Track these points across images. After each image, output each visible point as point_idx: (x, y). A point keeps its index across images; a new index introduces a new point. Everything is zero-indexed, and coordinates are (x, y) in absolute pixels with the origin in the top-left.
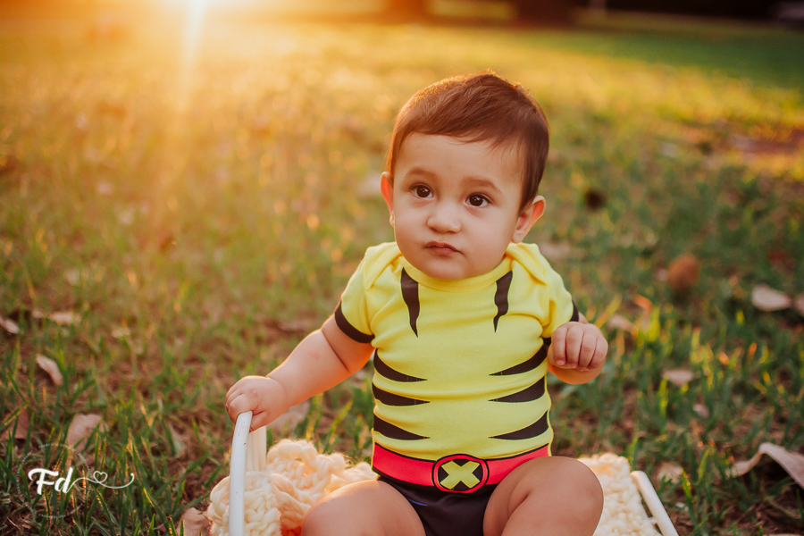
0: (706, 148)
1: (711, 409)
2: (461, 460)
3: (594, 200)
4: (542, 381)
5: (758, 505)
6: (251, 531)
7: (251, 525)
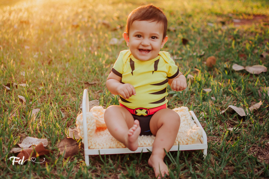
0: (223, 23)
1: (216, 98)
2: (141, 109)
3: (185, 42)
4: (165, 89)
5: (227, 121)
6: (89, 125)
7: (88, 124)
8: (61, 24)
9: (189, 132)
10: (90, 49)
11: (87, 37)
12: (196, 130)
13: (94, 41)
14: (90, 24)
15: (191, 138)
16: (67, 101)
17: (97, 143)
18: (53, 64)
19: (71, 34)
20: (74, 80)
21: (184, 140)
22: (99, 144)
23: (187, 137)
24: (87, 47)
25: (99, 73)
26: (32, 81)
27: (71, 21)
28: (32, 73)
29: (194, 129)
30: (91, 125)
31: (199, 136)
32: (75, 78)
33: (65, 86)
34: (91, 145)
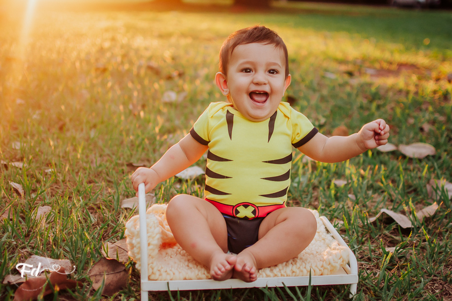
0: (350, 74)
1: (356, 196)
3: (291, 100)
5: (380, 235)
6: (149, 237)
7: (149, 234)
8: (78, 64)
9: (325, 253)
10: (131, 107)
11: (123, 88)
12: (339, 251)
13: (135, 94)
14: (126, 67)
15: (330, 264)
16: (98, 195)
17: (162, 270)
18: (68, 130)
19: (95, 81)
20: (107, 158)
21: (316, 266)
22: (166, 271)
23: (322, 262)
24: (124, 104)
25: (150, 148)
26: (34, 158)
27: (93, 60)
28: (32, 145)
29: (334, 249)
30: (153, 238)
31: (343, 261)
32: (109, 155)
33: (93, 169)
34: (153, 273)
